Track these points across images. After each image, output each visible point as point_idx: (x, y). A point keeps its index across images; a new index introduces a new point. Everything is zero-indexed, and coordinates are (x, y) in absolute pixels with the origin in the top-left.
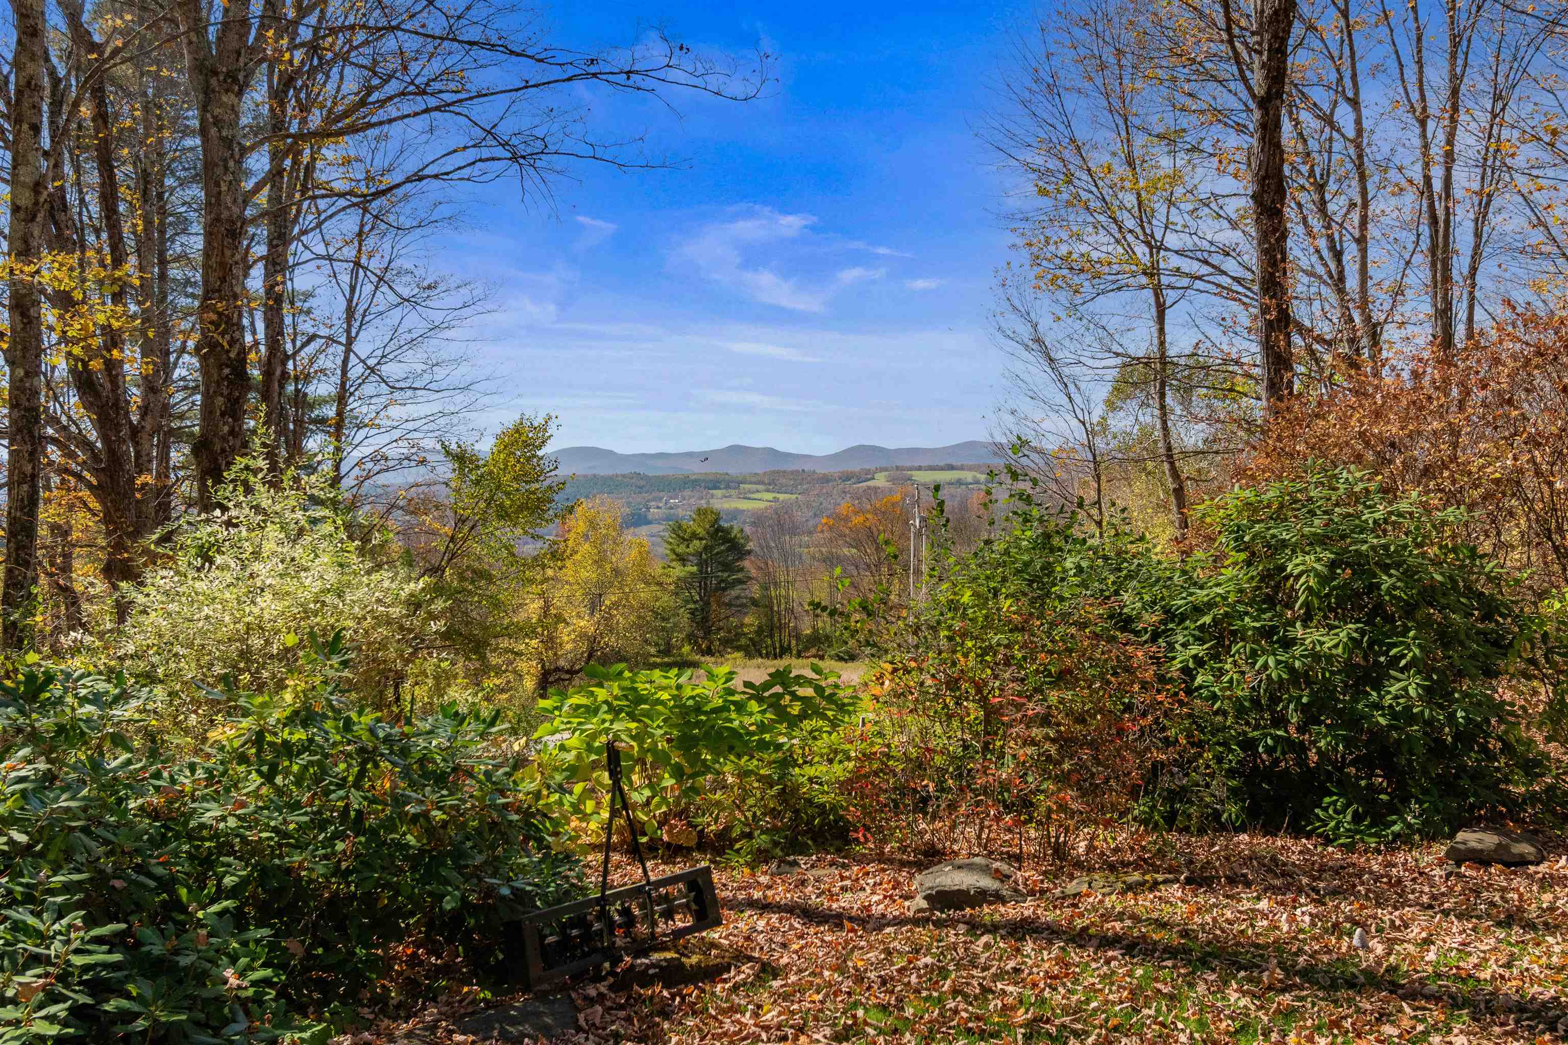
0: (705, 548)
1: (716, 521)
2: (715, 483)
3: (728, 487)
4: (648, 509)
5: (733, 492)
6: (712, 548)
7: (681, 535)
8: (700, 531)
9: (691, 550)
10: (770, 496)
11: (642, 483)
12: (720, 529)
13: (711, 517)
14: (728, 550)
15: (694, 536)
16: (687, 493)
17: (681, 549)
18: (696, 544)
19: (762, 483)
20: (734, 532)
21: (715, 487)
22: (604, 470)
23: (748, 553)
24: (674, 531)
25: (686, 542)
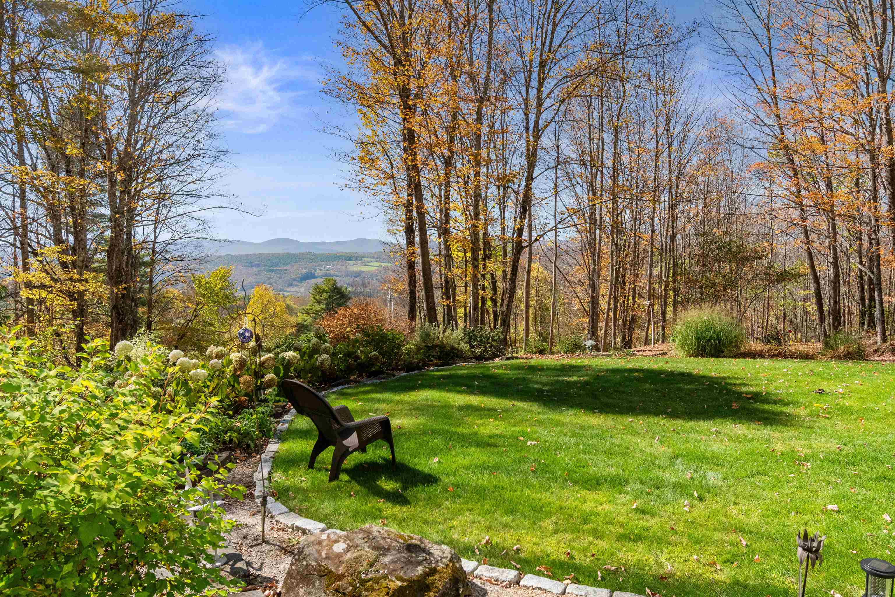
0: (330, 296)
1: (334, 284)
2: (349, 258)
3: (356, 260)
4: (315, 270)
5: (359, 262)
6: (332, 297)
7: (318, 290)
8: (327, 289)
9: (322, 298)
10: (378, 264)
11: (312, 257)
12: (336, 288)
13: (332, 283)
14: (340, 297)
15: (324, 291)
16: (335, 262)
17: (318, 297)
18: (325, 295)
19: (374, 257)
20: (343, 289)
21: (350, 260)
22: (293, 251)
23: (350, 299)
24: (315, 289)
25: (320, 294)
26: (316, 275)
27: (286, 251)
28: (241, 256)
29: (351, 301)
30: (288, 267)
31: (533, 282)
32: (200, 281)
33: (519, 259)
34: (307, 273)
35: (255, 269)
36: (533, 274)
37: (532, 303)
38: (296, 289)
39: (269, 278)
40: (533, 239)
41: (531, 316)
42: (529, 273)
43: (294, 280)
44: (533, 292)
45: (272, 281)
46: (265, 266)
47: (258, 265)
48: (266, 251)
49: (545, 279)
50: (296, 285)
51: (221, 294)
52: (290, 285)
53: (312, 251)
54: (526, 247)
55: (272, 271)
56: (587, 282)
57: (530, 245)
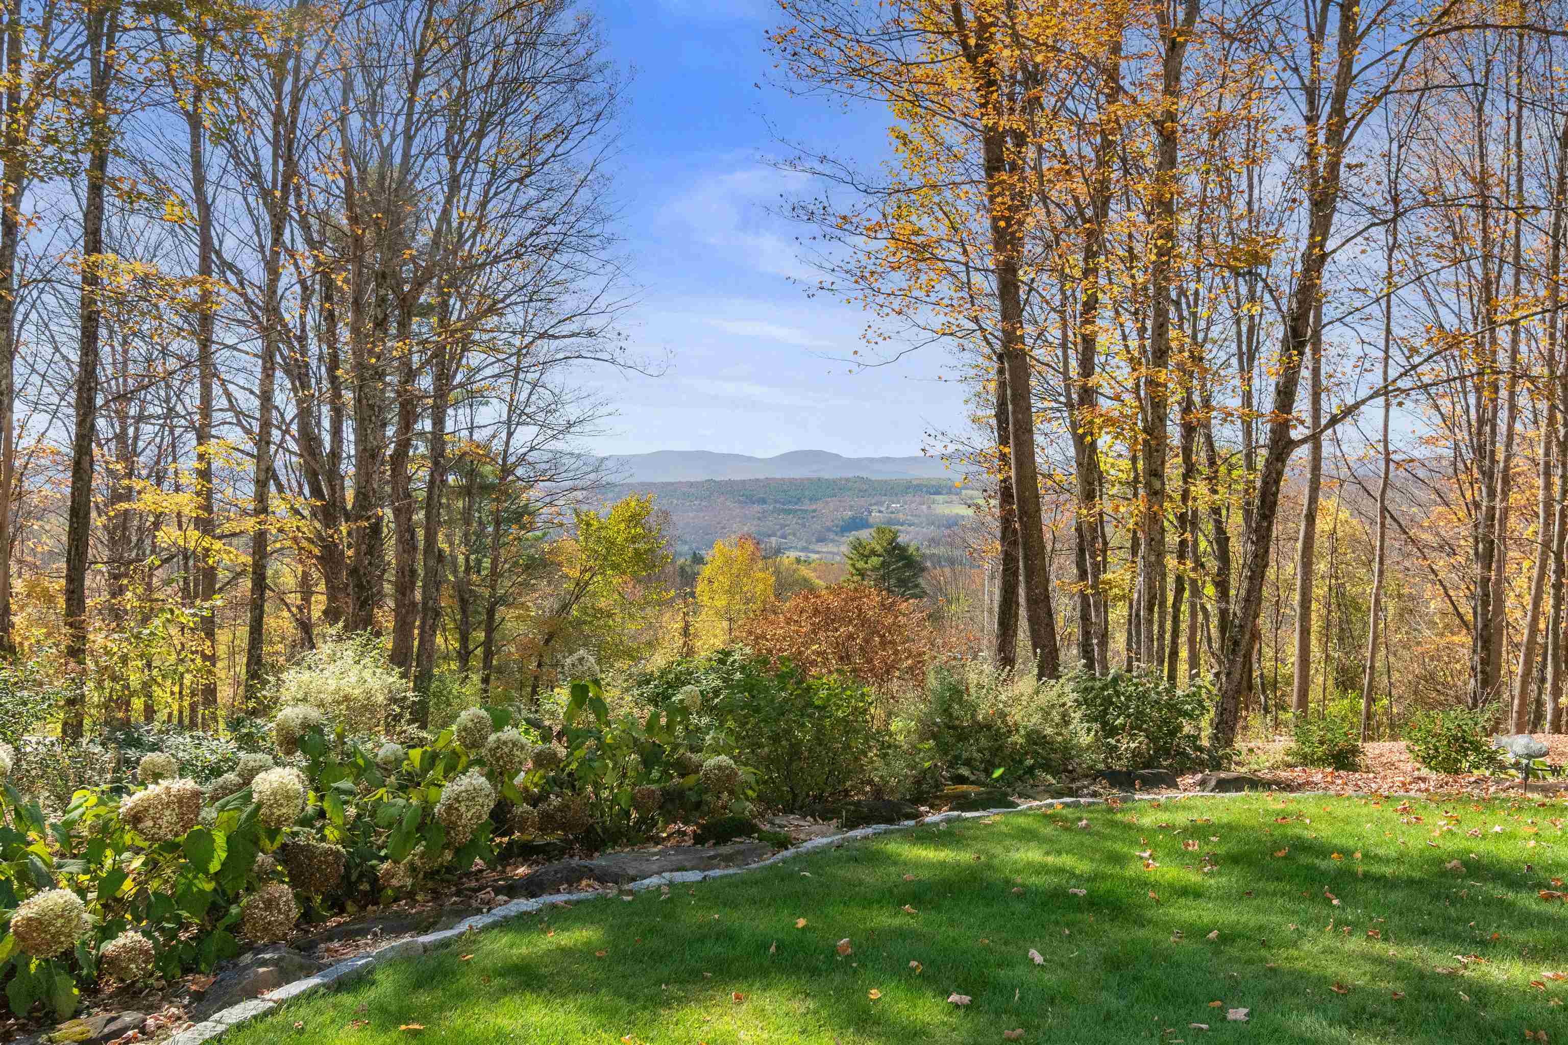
0: (883, 563)
1: (894, 539)
2: (935, 489)
3: (949, 492)
4: (870, 512)
5: (954, 497)
6: (889, 564)
7: (861, 551)
8: (878, 548)
9: (869, 566)
11: (865, 487)
12: (898, 547)
13: (889, 536)
14: (905, 566)
15: (873, 553)
16: (909, 497)
17: (860, 564)
18: (875, 561)
20: (911, 550)
21: (939, 493)
22: (828, 474)
23: (923, 569)
24: (855, 548)
25: (865, 557)
26: (871, 520)
27: (815, 475)
28: (730, 483)
29: (925, 574)
30: (818, 505)
31: (1321, 543)
32: (588, 525)
33: (1280, 474)
34: (853, 519)
35: (757, 508)
36: (1322, 525)
37: (1319, 591)
38: (831, 548)
39: (783, 526)
40: (1323, 422)
41: (1316, 624)
42: (1311, 518)
43: (829, 529)
44: (1321, 567)
45: (787, 530)
46: (776, 501)
47: (763, 501)
48: (778, 474)
49: (1354, 540)
50: (833, 541)
51: (630, 552)
52: (821, 540)
53: (864, 475)
54: (1304, 441)
55: (789, 512)
56: (1466, 546)
57: (1315, 439)
